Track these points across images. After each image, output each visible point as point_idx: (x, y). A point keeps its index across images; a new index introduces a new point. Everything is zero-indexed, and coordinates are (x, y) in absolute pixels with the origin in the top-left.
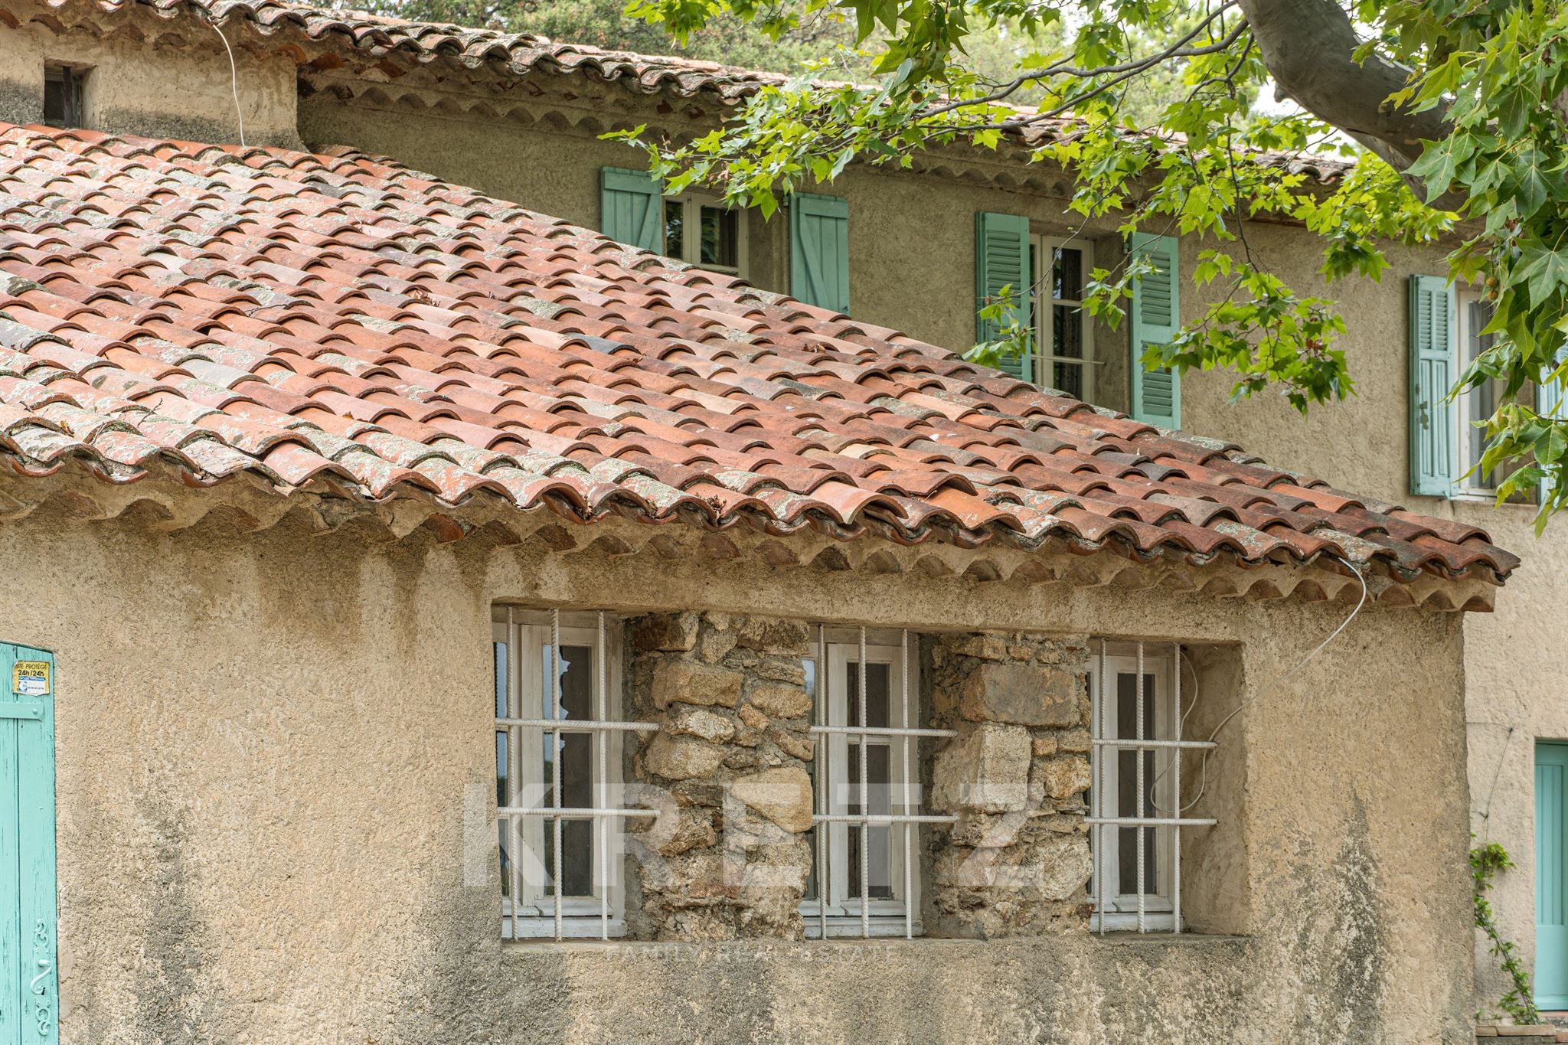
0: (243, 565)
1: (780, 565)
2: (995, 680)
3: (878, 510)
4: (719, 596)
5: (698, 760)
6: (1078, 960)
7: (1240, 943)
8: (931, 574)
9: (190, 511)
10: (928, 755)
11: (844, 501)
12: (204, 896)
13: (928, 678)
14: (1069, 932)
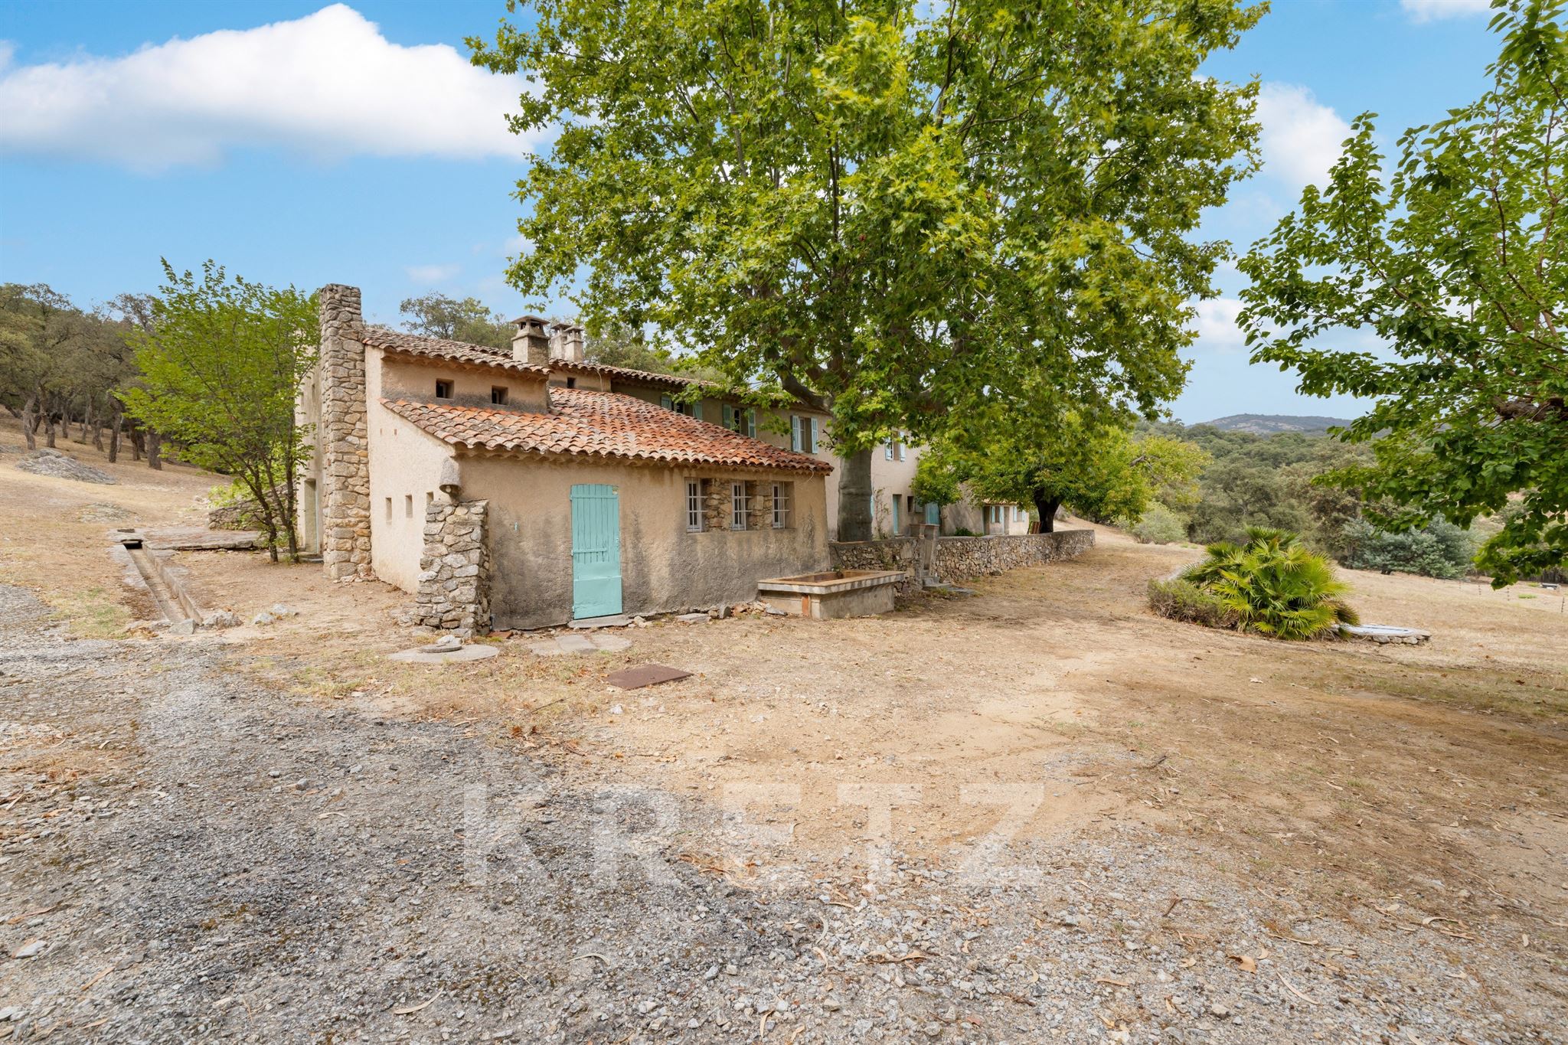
0: (646, 472)
1: (727, 471)
2: (758, 488)
3: (743, 462)
4: (718, 476)
5: (715, 503)
6: (772, 533)
7: (794, 530)
8: (749, 472)
9: (639, 463)
10: (747, 500)
11: (738, 460)
12: (642, 527)
13: (747, 488)
14: (770, 529)
